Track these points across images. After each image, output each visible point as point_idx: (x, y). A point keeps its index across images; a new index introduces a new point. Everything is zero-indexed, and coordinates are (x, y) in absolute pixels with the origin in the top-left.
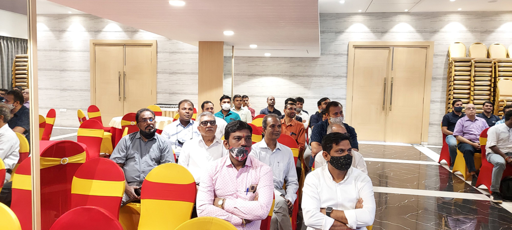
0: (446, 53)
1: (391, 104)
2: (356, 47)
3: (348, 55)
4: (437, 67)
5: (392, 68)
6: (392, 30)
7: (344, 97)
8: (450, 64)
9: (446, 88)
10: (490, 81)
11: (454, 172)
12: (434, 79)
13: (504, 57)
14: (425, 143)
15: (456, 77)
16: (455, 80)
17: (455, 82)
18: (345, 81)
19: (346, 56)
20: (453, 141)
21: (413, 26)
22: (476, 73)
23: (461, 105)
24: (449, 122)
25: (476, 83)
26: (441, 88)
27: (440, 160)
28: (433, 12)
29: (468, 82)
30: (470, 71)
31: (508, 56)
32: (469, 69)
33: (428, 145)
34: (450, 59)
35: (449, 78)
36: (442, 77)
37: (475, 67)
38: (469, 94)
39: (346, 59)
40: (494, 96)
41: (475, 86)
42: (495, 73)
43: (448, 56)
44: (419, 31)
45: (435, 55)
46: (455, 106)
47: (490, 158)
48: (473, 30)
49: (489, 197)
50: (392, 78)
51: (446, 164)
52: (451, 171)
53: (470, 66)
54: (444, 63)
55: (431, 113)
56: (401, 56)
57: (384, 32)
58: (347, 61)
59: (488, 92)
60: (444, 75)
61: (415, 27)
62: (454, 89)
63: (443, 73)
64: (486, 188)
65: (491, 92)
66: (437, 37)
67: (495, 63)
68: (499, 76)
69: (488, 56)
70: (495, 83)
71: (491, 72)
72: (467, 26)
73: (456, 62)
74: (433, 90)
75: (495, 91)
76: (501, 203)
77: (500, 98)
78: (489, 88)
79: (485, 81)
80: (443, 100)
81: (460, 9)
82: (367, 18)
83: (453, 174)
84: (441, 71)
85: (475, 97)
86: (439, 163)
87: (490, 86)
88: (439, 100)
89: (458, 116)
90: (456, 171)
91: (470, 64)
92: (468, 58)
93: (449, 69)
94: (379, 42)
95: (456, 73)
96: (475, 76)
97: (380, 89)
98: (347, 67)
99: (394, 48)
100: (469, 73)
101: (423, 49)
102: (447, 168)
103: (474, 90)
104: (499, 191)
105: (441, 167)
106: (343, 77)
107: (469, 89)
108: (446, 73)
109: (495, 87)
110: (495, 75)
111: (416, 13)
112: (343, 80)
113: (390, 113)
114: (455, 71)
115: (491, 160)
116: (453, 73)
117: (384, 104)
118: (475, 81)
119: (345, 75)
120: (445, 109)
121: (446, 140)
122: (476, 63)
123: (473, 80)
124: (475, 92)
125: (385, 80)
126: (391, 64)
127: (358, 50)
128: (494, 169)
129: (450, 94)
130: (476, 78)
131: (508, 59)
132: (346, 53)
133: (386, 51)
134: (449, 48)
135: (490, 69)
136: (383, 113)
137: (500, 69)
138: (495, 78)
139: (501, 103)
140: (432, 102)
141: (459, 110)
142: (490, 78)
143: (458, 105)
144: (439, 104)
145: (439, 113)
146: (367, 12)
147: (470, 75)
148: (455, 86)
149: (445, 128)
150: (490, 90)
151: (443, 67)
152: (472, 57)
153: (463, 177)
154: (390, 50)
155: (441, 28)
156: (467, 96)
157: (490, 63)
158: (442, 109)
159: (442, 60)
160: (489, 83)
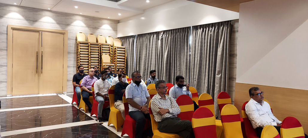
0: (75, 38)
1: (42, 69)
2: (14, 29)
3: (7, 34)
4: (70, 46)
5: (42, 45)
6: (40, 20)
7: (6, 65)
8: (77, 44)
9: (76, 59)
10: (98, 55)
11: (80, 109)
12: (69, 53)
13: (104, 43)
14: (65, 92)
15: (81, 53)
16: (80, 54)
17: (81, 55)
18: (6, 53)
19: (6, 35)
20: (79, 90)
21: (54, 20)
22: (91, 51)
23: (83, 69)
24: (77, 79)
25: (92, 56)
26: (73, 59)
27: (73, 102)
28: (66, 13)
29: (87, 56)
30: (88, 49)
31: (106, 42)
32: (87, 48)
33: (67, 93)
34: (78, 42)
35: (77, 53)
36: (74, 52)
37: (91, 47)
38: (88, 62)
39: (6, 37)
40: (101, 63)
41: (91, 57)
42: (101, 51)
43: (76, 40)
44: (58, 23)
45: (69, 39)
46: (80, 69)
47: (97, 99)
48: (88, 26)
49: (97, 121)
50: (42, 52)
51: (76, 104)
52: (78, 108)
53: (88, 46)
55: (68, 74)
56: (47, 38)
57: (35, 21)
58: (7, 38)
59: (98, 61)
60: (75, 51)
61: (56, 20)
62: (80, 59)
63: (74, 50)
64: (95, 115)
65: (99, 61)
66: (69, 28)
67: (100, 46)
68: (102, 53)
69: (97, 42)
70: (101, 56)
71: (99, 50)
72: (85, 24)
73: (80, 44)
74: (68, 60)
75: (101, 60)
76: (102, 123)
77: (104, 64)
78: (98, 59)
79: (96, 55)
80: (74, 65)
81: (81, 14)
82: (22, 10)
83: (79, 110)
84: (72, 49)
85: (92, 64)
86: (72, 104)
87: (98, 57)
88: (72, 66)
89: (82, 75)
90: (81, 108)
91: (88, 45)
92: (87, 42)
93: (77, 48)
94: (32, 27)
95: (81, 50)
96: (91, 52)
97: (34, 59)
98: (7, 43)
99: (43, 32)
100: (88, 50)
101: (61, 35)
102: (76, 106)
103: (91, 60)
104: (101, 117)
105: (73, 106)
106: (4, 50)
107: (88, 59)
108: (76, 50)
109: (101, 58)
110: (101, 52)
111: (56, 11)
112: (4, 53)
113: (41, 75)
114: (80, 49)
115: (97, 100)
116: (79, 50)
117: (37, 69)
118: (91, 55)
119: (6, 49)
120: (76, 71)
121: (75, 90)
122: (91, 45)
123: (90, 54)
124: (91, 61)
125: (37, 53)
126: (40, 42)
127: (15, 31)
128: (99, 105)
129: (78, 62)
130: (91, 53)
131: (106, 44)
132: (6, 32)
133: (37, 34)
134: (76, 35)
135: (98, 49)
136: (37, 75)
137: (103, 48)
138: (101, 53)
139: (104, 67)
140: (68, 67)
141: (82, 71)
142: (98, 53)
143: (81, 69)
144: (72, 68)
145: (73, 74)
146: (21, 5)
147: (88, 52)
148: (81, 58)
149: (75, 83)
150: (98, 60)
151: (74, 46)
152: (89, 41)
153: (84, 111)
154: (40, 34)
155: (71, 23)
156: (87, 63)
157: (98, 45)
158: (74, 71)
159: (74, 42)
160: (98, 56)
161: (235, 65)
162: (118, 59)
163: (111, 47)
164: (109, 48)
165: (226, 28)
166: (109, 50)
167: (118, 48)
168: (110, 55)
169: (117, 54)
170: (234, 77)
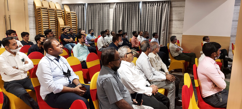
0: (33, 3)
4: (30, 11)
5: (8, 9)
12: (29, 17)
15: (43, 16)
16: (43, 18)
22: (50, 15)
26: (33, 22)
29: (47, 19)
30: (48, 14)
34: (37, 7)
40: (58, 25)
41: (50, 21)
43: (34, 5)
45: (29, 4)
50: (10, 15)
53: (48, 11)
54: (32, 8)
60: (33, 15)
70: (57, 19)
71: (55, 14)
73: (42, 9)
74: (29, 23)
77: (61, 26)
79: (53, 19)
80: (34, 28)
87: (55, 21)
88: (33, 28)
109: (57, 21)
123: (49, 18)
125: (5, 17)
126: (7, 7)
137: (58, 13)
138: (57, 17)
140: (30, 29)
142: (54, 17)
144: (32, 30)
145: (33, 34)
147: (48, 16)
148: (43, 21)
150: (55, 23)
151: (32, 11)
156: (48, 25)
157: (54, 10)
158: (34, 32)
159: (32, 7)
160: (54, 19)
161: (171, 26)
162: (72, 22)
163: (63, 12)
164: (61, 13)
165: (168, 4)
166: (62, 15)
167: (71, 13)
168: (62, 18)
169: (72, 18)
170: (171, 32)
